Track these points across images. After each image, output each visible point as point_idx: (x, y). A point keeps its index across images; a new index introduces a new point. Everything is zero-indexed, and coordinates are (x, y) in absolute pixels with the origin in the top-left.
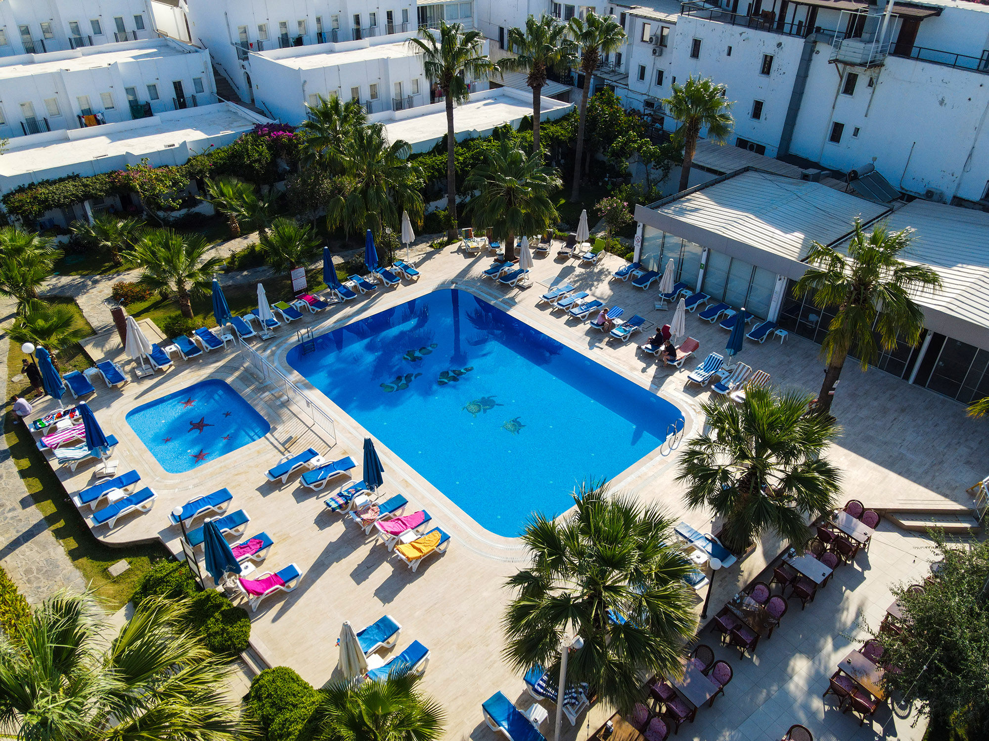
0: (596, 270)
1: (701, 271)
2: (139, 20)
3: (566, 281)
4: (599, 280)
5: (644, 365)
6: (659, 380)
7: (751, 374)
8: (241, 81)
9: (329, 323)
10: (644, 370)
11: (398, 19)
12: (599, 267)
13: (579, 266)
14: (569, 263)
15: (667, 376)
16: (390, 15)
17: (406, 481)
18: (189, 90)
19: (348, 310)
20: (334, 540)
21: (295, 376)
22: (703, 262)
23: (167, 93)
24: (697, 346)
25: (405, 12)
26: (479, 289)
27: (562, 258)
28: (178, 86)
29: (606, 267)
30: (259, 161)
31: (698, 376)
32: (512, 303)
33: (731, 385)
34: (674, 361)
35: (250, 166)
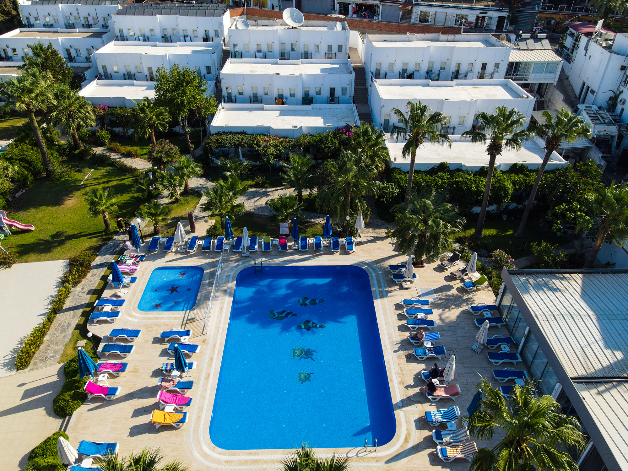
0: (465, 297)
1: (523, 339)
2: (340, 47)
3: (436, 296)
4: (458, 306)
5: (412, 383)
6: (408, 402)
7: (467, 440)
9: (278, 261)
10: (407, 387)
11: (490, 68)
12: (470, 296)
13: (457, 289)
14: (451, 283)
15: (418, 402)
16: (484, 66)
17: (209, 375)
18: (338, 93)
19: (297, 257)
20: (149, 386)
21: (232, 285)
22: (526, 333)
23: (326, 93)
24: (457, 394)
25: (497, 65)
26: (377, 275)
27: (452, 277)
28: (332, 90)
29: (475, 298)
30: (329, 148)
31: (437, 415)
32: (383, 295)
33: (447, 439)
34: (430, 395)
35: (323, 149)
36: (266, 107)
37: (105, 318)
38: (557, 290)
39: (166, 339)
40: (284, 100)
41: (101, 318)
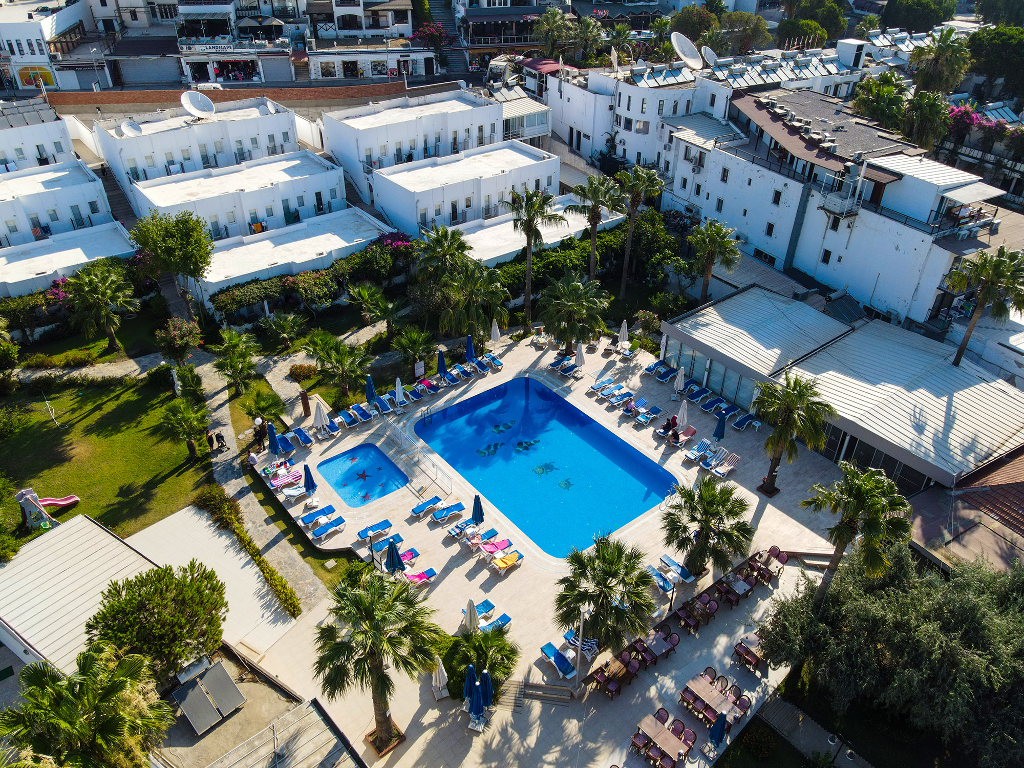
0: (632, 365)
1: (706, 373)
2: (286, 135)
3: (609, 373)
4: (633, 374)
5: (656, 444)
6: (665, 456)
7: (728, 456)
8: (365, 189)
9: (441, 403)
10: (656, 448)
11: (487, 131)
12: (635, 362)
13: (620, 361)
14: (611, 358)
15: (672, 453)
16: (481, 129)
18: (326, 198)
19: (454, 393)
20: (454, 555)
21: (421, 443)
22: (708, 366)
23: (311, 201)
24: (695, 432)
25: (493, 125)
26: (545, 377)
27: (607, 353)
28: (318, 195)
29: (639, 362)
30: (384, 267)
31: (692, 454)
32: (568, 391)
33: (713, 463)
34: (677, 443)
35: (378, 270)
36: (246, 239)
37: (334, 529)
38: (706, 325)
39: (422, 514)
40: (264, 224)
41: (330, 531)
